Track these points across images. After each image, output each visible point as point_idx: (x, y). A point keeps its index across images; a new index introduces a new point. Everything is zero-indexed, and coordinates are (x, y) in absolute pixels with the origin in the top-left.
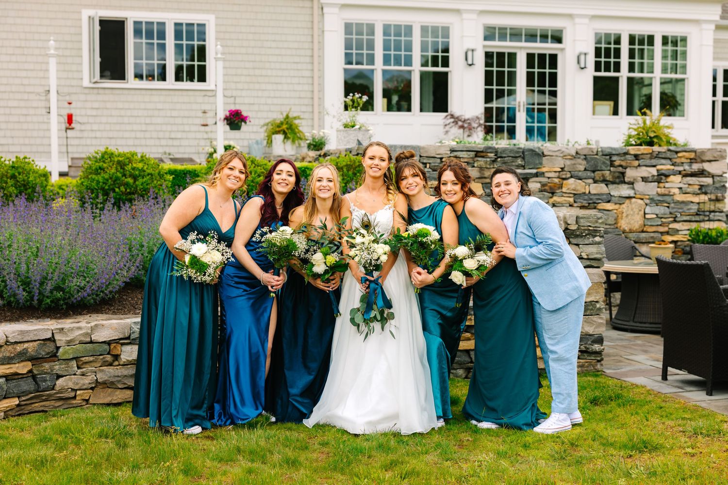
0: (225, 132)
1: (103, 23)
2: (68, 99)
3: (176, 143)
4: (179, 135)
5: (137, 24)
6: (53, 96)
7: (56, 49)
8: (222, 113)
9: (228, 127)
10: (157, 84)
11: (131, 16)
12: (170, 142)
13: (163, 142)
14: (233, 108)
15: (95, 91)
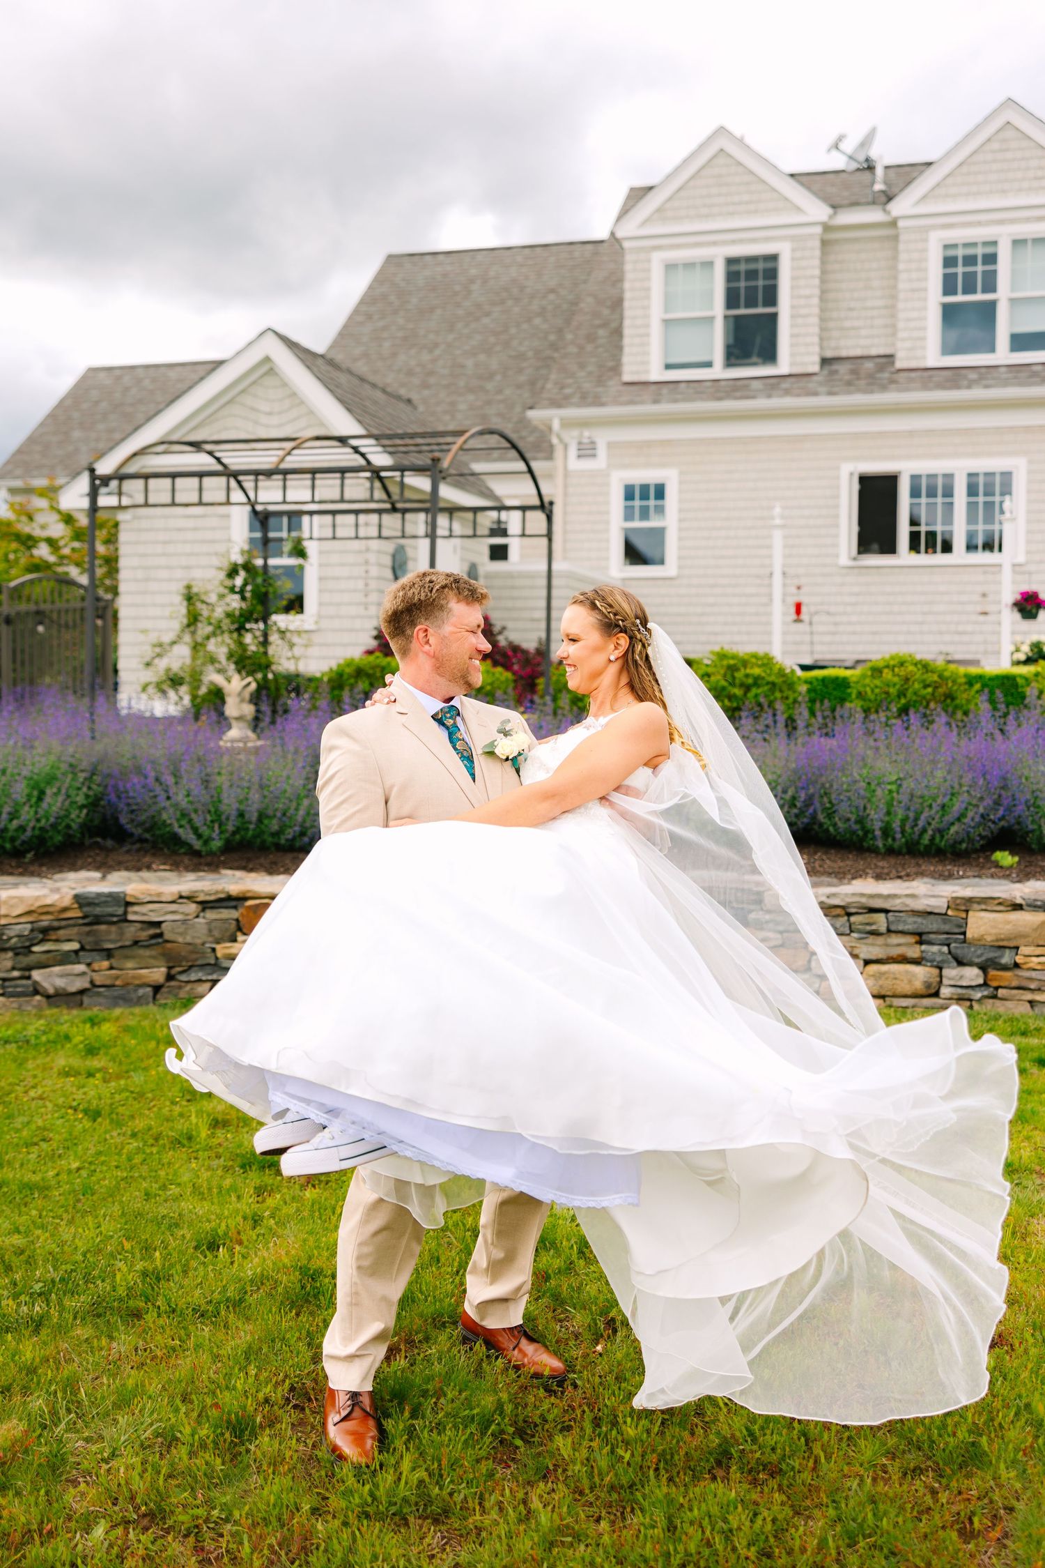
0: (1013, 623)
1: (865, 481)
2: (796, 582)
3: (966, 638)
4: (969, 628)
5: (915, 479)
6: (777, 580)
7: (782, 517)
8: (1009, 594)
9: (1017, 616)
10: (940, 558)
11: (906, 467)
12: (957, 638)
13: (947, 638)
14: (1026, 588)
15: (856, 571)
